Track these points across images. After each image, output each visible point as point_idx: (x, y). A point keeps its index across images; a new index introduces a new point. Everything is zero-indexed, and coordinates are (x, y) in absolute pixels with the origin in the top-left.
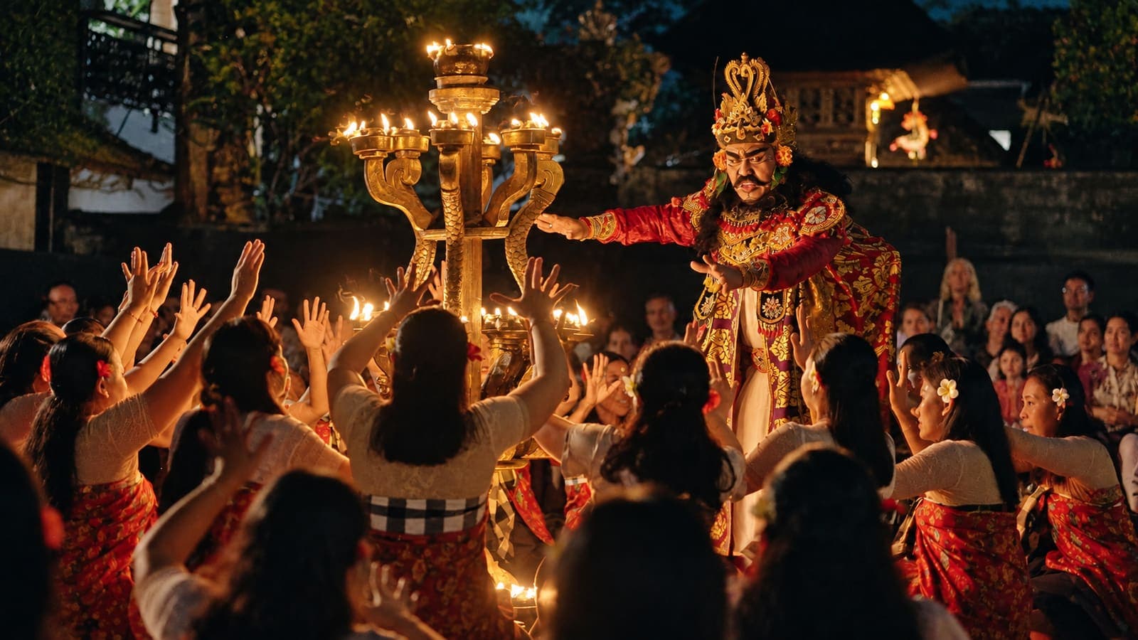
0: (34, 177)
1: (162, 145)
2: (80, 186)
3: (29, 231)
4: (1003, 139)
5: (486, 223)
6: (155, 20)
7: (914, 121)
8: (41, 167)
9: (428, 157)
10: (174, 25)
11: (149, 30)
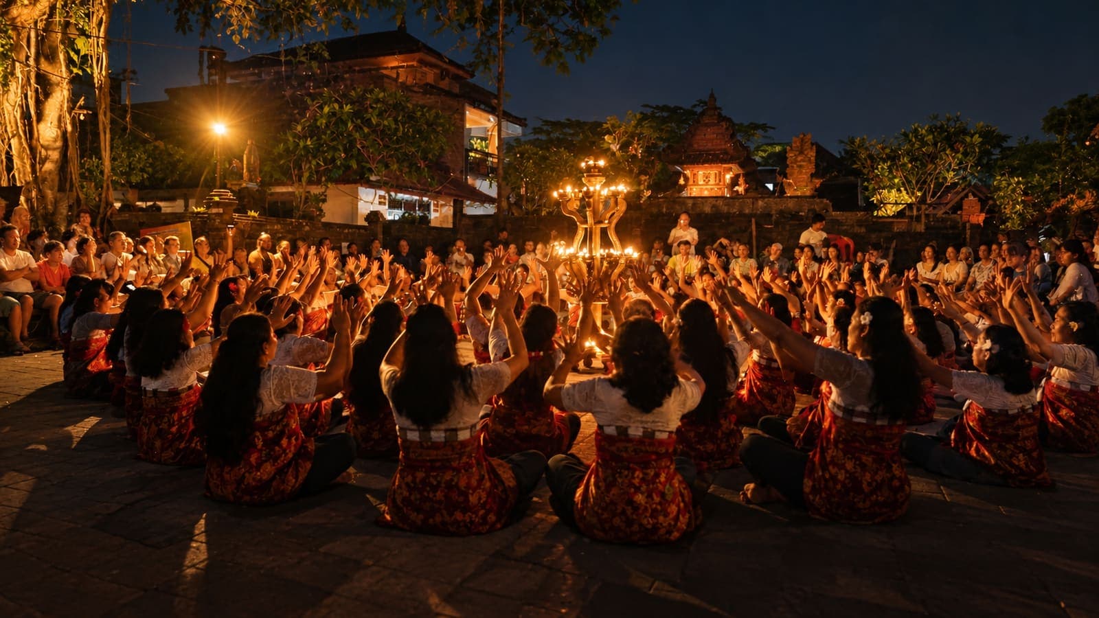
0: (452, 204)
1: (493, 193)
2: (467, 206)
3: (451, 220)
4: (770, 186)
5: (601, 222)
6: (490, 152)
7: (741, 180)
8: (454, 200)
9: (582, 199)
10: (496, 153)
11: (488, 155)
